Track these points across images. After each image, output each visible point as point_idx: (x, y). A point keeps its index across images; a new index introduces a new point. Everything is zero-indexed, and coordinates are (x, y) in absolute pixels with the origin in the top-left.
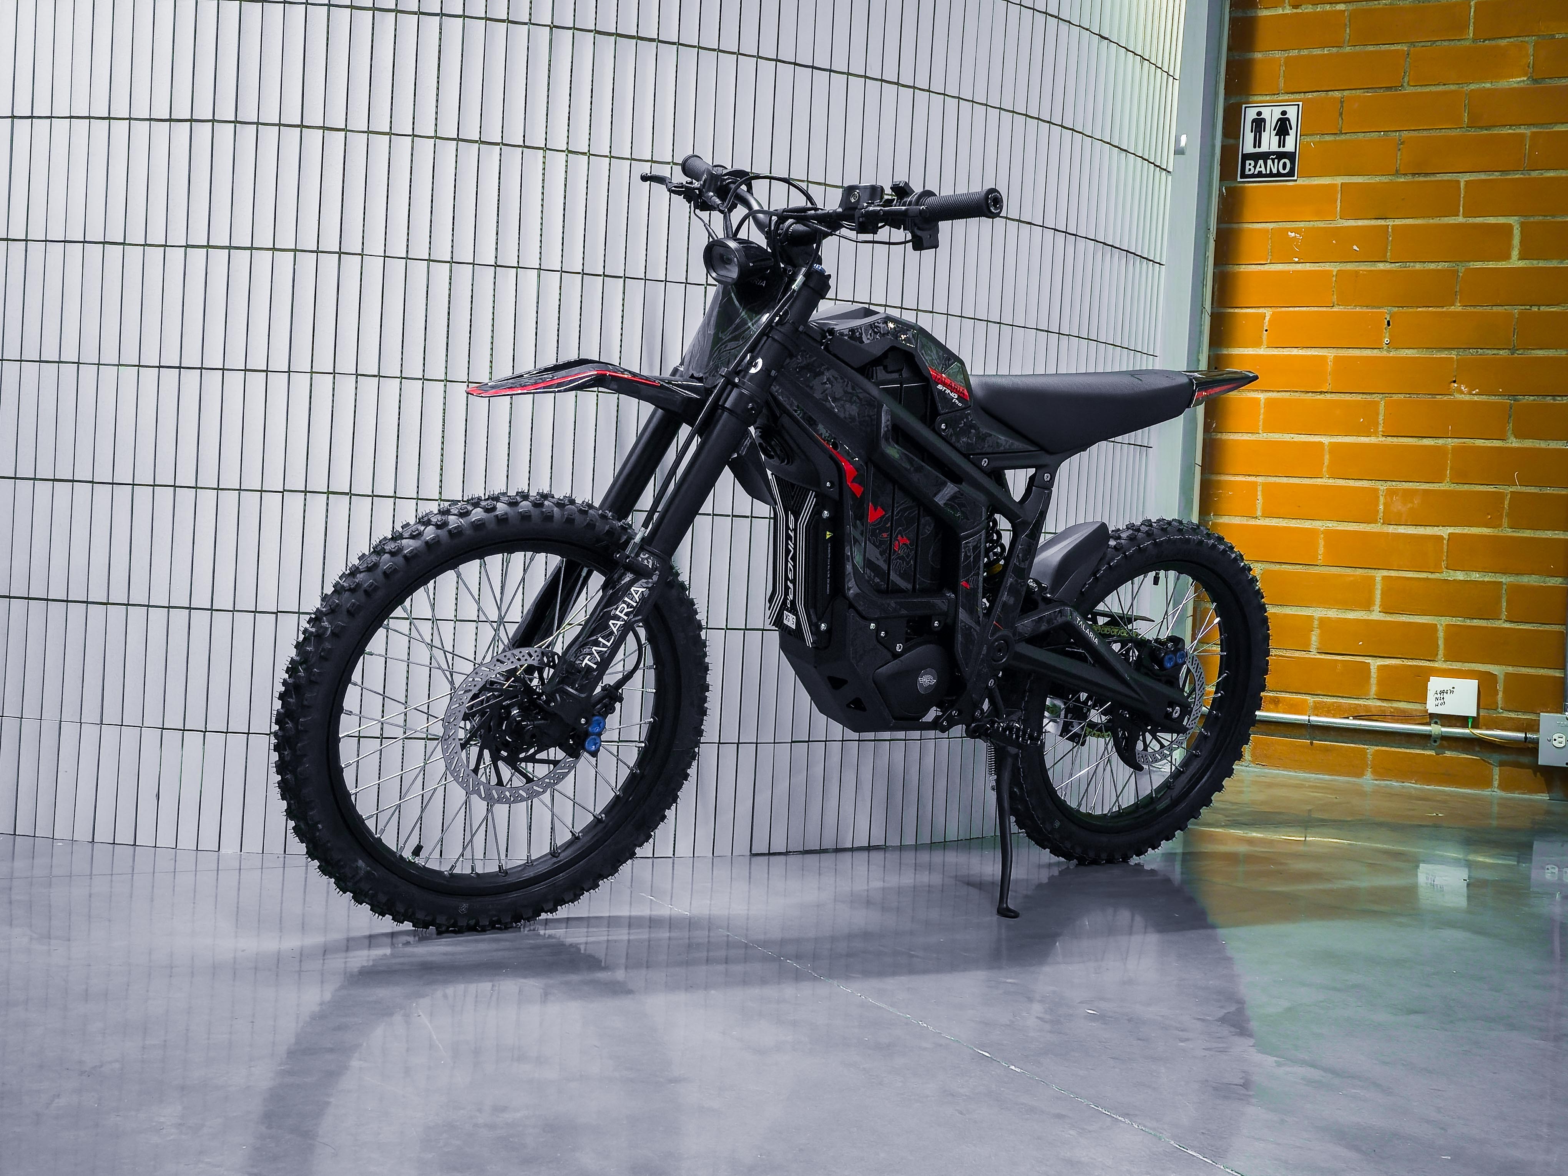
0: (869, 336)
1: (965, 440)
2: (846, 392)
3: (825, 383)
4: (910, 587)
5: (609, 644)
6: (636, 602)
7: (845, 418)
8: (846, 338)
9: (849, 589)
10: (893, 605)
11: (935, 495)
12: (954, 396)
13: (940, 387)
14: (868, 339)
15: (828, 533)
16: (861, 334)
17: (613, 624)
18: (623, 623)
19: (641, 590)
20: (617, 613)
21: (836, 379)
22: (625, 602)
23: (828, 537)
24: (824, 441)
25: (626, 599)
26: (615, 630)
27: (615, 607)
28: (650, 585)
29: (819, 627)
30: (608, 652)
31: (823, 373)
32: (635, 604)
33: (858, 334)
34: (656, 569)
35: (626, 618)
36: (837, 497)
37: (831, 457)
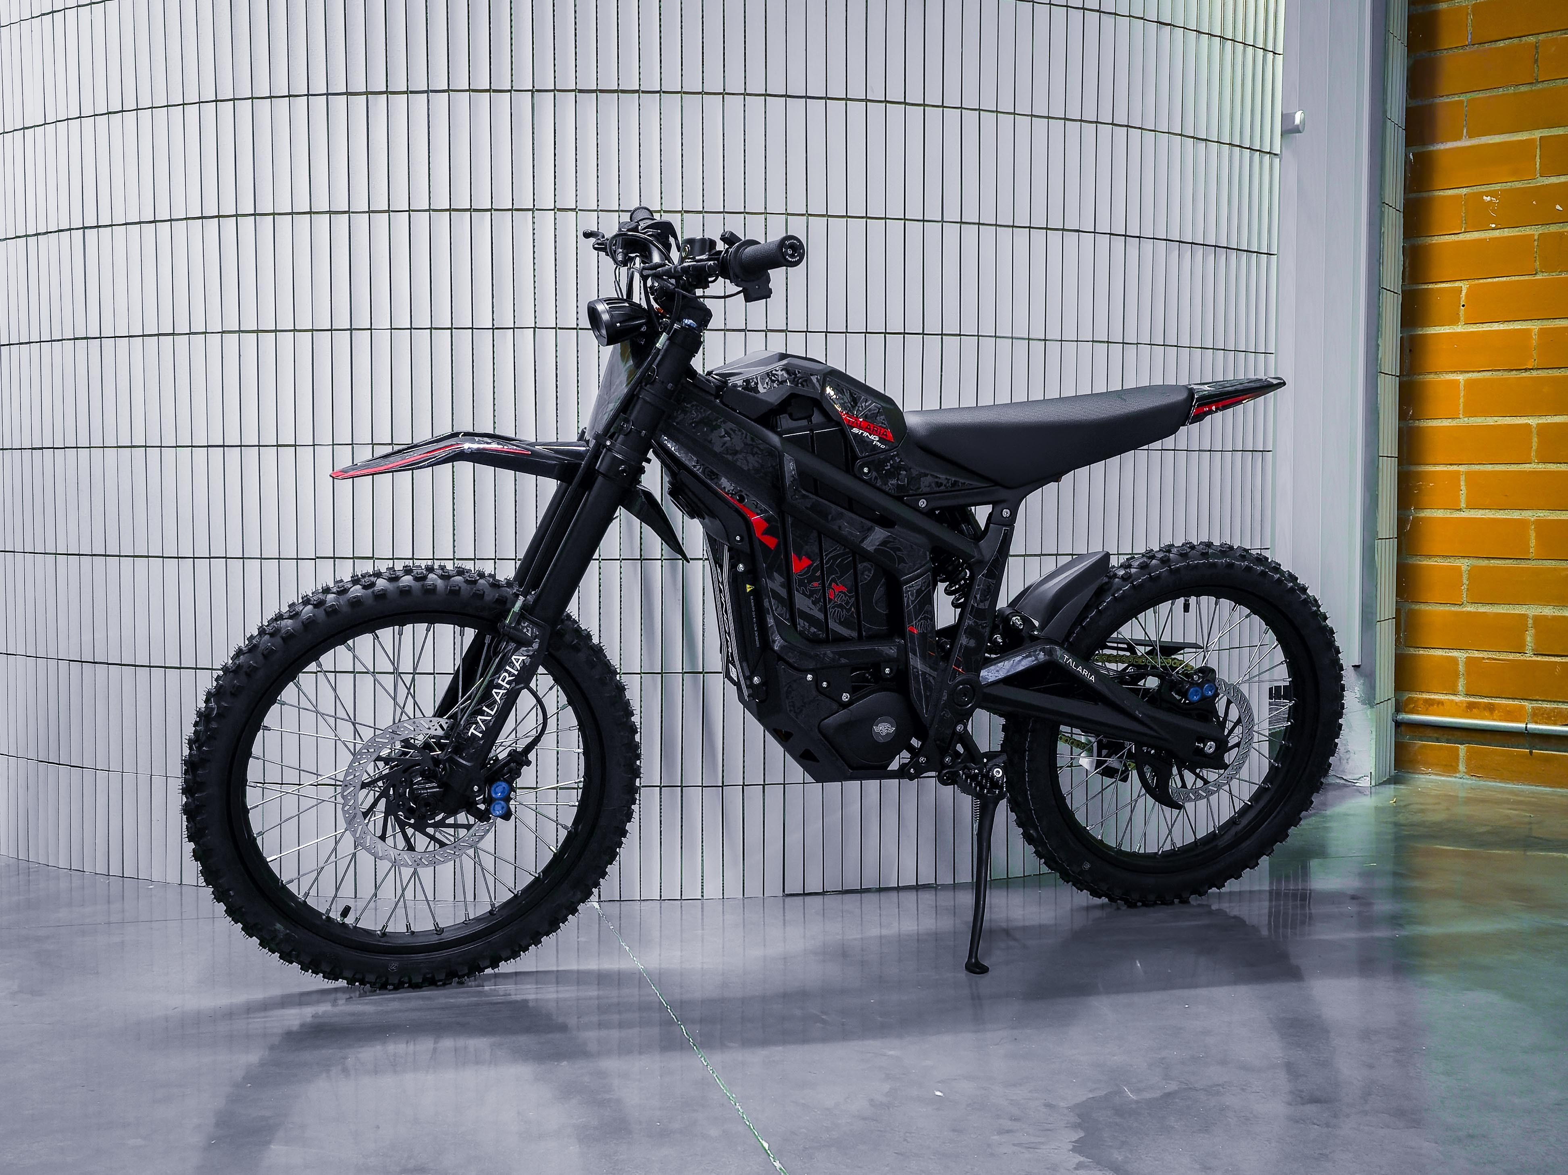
0: (765, 385)
1: (894, 482)
2: (746, 444)
3: (724, 436)
4: (854, 634)
5: (493, 713)
6: (517, 670)
7: (749, 470)
8: (740, 389)
9: (774, 641)
10: (831, 655)
11: (863, 541)
12: (875, 438)
13: (855, 430)
14: (764, 388)
15: (748, 586)
16: (757, 384)
17: (496, 693)
18: (505, 691)
19: (521, 658)
20: (500, 681)
21: (734, 431)
22: (507, 671)
23: (748, 590)
24: (728, 494)
25: (508, 668)
26: (498, 699)
27: (498, 676)
28: (531, 653)
29: (751, 680)
30: (493, 720)
31: (720, 427)
32: (516, 673)
33: (753, 383)
34: (536, 637)
35: (508, 686)
36: (748, 551)
37: (737, 511)
